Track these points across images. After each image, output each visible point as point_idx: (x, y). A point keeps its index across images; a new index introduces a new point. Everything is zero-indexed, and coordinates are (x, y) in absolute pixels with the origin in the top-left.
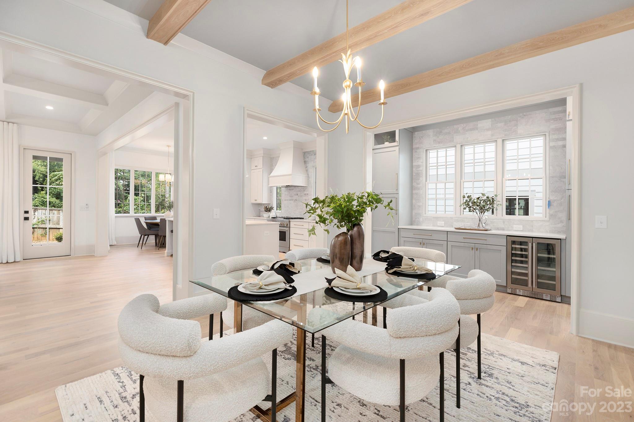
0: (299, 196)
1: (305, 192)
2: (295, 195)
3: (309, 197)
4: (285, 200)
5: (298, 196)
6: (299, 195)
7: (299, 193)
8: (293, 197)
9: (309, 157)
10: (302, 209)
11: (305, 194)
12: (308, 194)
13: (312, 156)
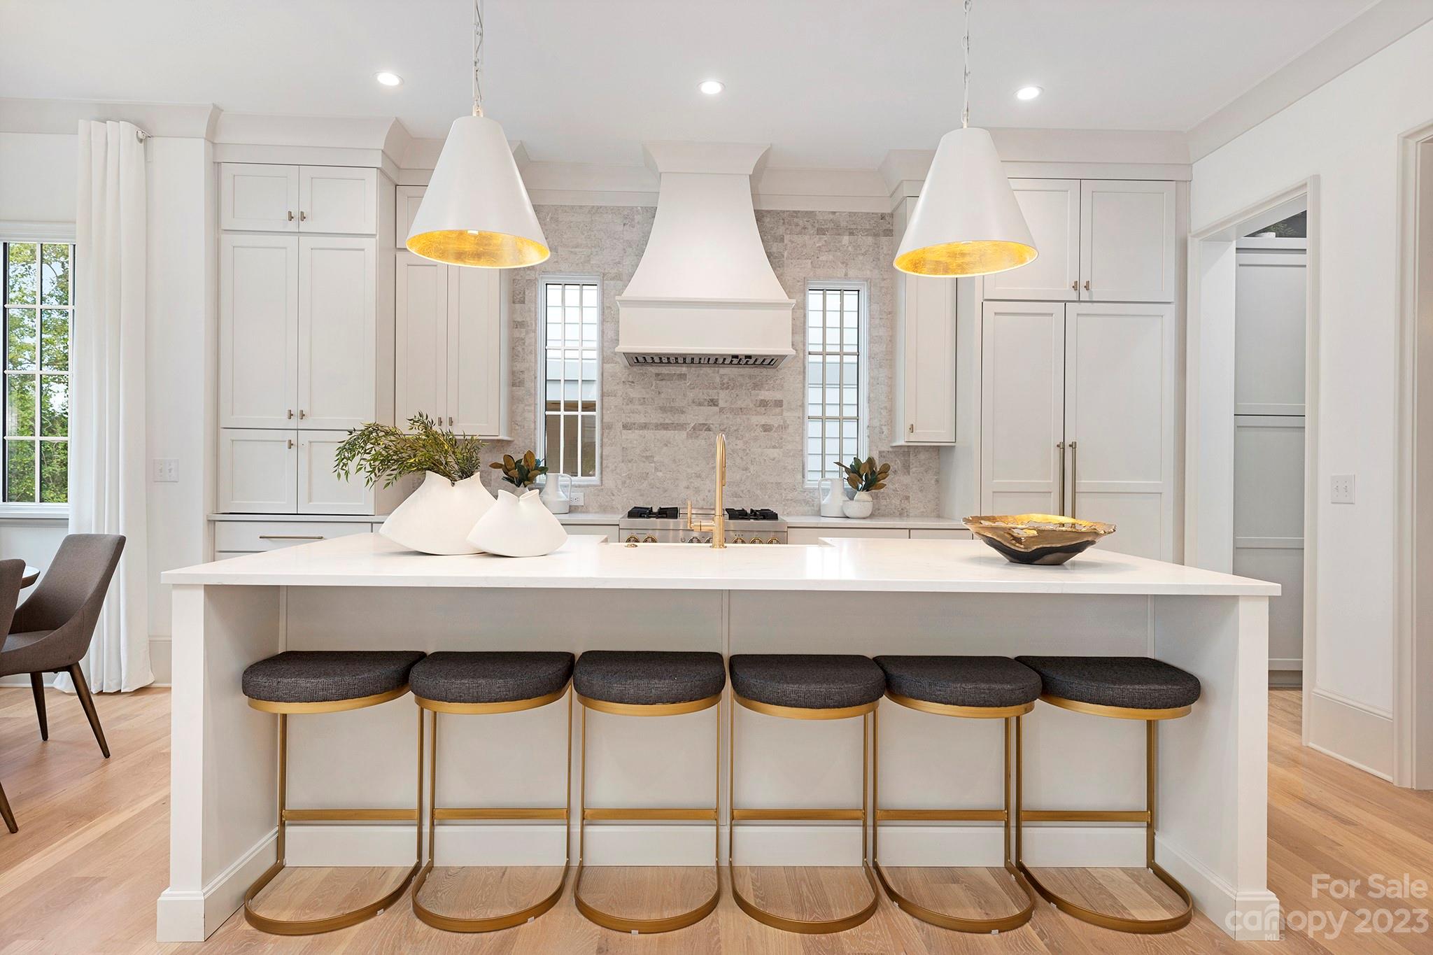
0: (722, 410)
1: (764, 395)
2: (700, 404)
3: (785, 414)
4: (625, 427)
5: (716, 409)
6: (721, 404)
7: (723, 397)
8: (683, 412)
9: (787, 238)
10: (746, 469)
11: (764, 403)
12: (779, 404)
13: (806, 237)
